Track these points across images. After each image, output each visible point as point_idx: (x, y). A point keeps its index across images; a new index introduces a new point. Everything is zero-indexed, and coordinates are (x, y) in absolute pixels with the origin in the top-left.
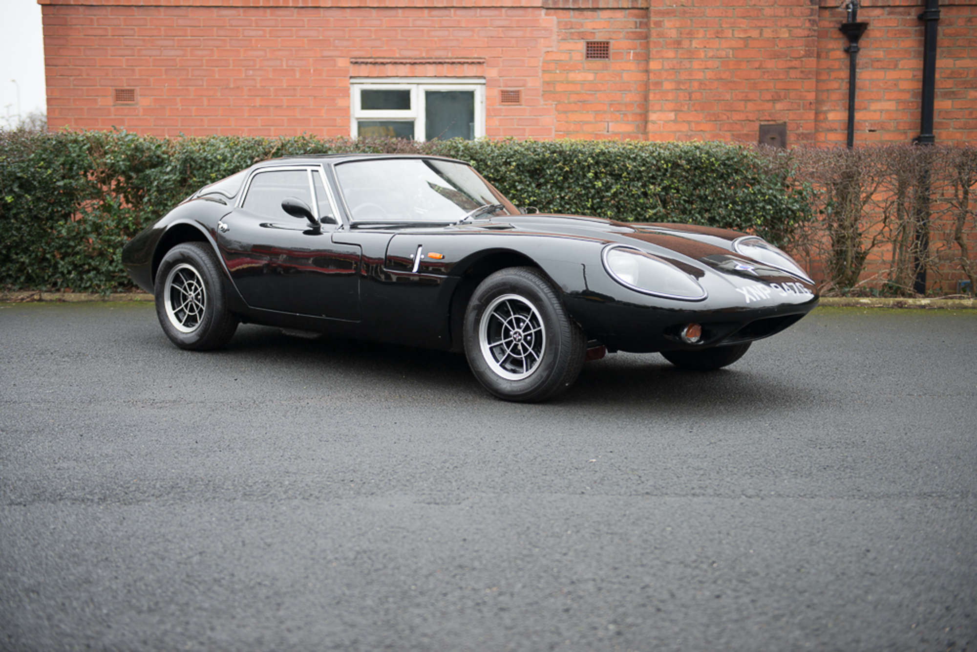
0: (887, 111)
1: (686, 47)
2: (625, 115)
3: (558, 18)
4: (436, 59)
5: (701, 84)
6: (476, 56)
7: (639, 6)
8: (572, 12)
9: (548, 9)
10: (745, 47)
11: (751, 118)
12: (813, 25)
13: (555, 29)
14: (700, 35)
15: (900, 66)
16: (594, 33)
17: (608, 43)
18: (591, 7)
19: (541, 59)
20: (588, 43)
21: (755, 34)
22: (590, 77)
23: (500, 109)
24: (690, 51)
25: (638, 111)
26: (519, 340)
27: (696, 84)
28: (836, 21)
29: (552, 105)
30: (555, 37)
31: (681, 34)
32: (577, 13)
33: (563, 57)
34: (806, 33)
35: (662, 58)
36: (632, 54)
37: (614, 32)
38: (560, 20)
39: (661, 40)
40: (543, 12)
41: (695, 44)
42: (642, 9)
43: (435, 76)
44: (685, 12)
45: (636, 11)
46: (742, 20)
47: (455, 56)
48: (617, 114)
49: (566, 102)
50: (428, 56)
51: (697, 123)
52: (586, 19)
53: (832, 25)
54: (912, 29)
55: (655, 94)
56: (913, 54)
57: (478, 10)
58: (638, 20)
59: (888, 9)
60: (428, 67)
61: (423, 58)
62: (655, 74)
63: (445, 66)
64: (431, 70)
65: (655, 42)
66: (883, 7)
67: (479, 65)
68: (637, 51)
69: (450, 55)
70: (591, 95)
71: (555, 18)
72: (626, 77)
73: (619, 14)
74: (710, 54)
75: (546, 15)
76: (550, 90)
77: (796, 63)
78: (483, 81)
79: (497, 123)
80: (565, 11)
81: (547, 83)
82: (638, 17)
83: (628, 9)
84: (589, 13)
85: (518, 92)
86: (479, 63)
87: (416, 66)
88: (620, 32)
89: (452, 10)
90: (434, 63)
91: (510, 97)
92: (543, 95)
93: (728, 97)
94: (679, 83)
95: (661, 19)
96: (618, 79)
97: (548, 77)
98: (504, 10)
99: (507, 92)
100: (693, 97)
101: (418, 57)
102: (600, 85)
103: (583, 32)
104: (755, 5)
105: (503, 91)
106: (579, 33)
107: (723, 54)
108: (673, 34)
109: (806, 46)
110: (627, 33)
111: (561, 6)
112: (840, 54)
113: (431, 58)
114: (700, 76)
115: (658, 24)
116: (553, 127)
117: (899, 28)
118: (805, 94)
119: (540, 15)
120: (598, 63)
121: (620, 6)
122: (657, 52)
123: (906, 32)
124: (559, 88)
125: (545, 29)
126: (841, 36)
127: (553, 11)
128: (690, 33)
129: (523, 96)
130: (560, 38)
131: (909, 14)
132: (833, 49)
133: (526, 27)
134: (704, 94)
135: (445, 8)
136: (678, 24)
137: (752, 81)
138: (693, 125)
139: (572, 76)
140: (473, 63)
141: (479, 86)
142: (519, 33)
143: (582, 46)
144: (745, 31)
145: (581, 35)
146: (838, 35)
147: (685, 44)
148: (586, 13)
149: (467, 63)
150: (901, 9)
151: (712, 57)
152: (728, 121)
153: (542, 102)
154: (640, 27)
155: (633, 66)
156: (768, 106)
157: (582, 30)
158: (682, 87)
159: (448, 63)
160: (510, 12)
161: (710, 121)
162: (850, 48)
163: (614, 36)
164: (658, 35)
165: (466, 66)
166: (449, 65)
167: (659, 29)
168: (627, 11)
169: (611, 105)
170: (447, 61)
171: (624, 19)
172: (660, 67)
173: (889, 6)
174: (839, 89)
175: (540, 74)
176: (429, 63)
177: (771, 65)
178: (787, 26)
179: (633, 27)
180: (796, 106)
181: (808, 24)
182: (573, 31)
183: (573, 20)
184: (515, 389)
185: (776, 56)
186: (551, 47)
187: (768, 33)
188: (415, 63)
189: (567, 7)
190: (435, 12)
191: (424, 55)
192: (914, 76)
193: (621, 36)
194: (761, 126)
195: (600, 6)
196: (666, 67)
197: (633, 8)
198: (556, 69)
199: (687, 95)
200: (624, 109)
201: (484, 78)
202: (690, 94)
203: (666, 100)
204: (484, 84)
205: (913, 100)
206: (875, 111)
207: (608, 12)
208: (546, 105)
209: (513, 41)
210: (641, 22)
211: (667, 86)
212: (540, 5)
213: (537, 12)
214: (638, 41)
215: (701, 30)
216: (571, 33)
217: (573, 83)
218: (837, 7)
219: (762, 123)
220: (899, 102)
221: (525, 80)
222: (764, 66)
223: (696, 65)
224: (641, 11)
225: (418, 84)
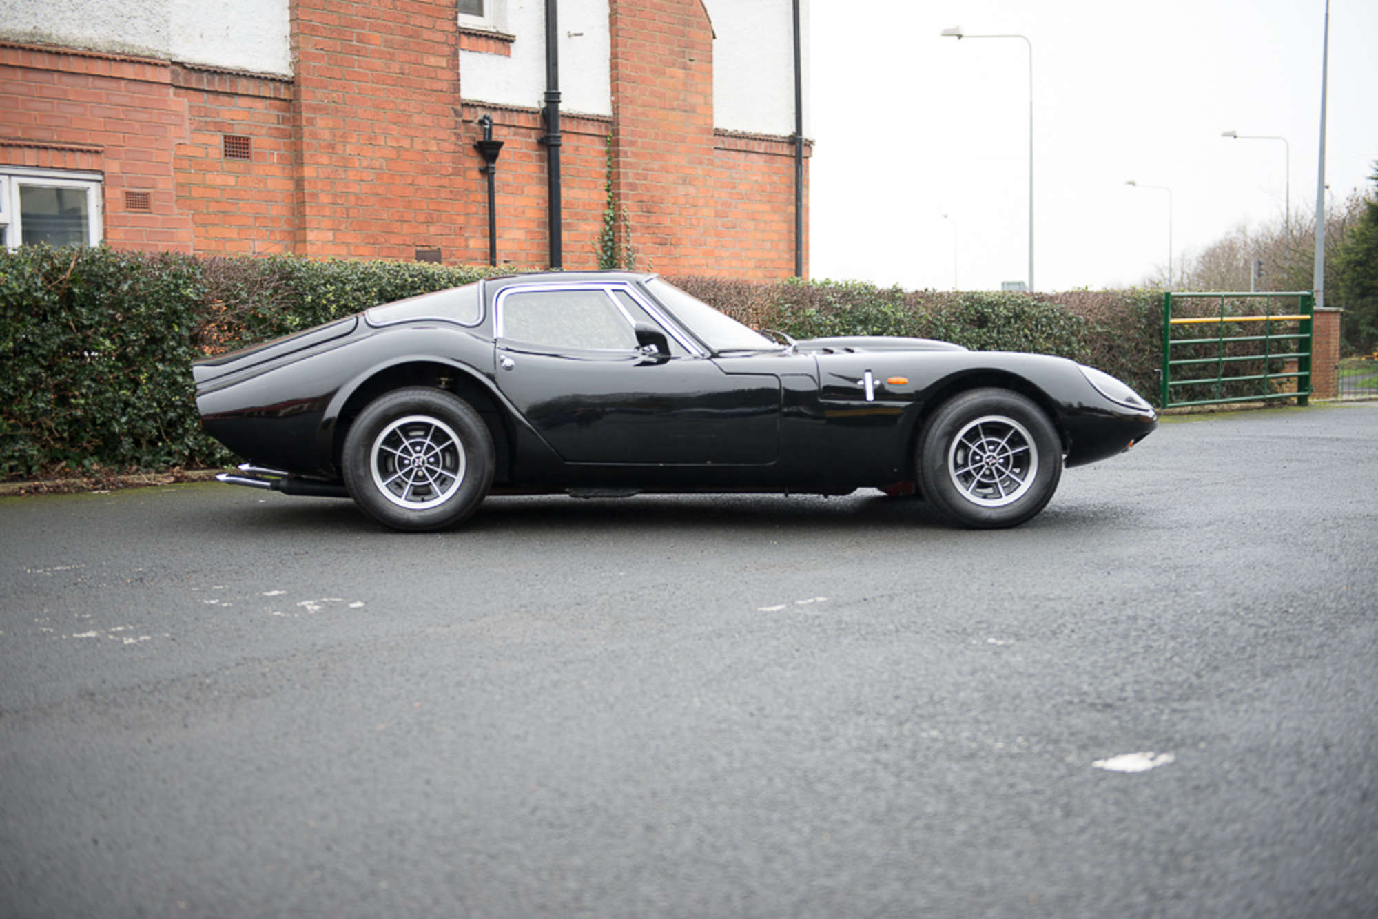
0: (519, 241)
1: (340, 152)
2: (272, 232)
3: (190, 101)
4: (38, 141)
5: (358, 198)
6: (90, 141)
7: (282, 97)
8: (205, 96)
9: (177, 87)
10: (398, 158)
11: (407, 243)
12: (458, 139)
13: (187, 115)
14: (354, 140)
15: (526, 193)
16: (233, 125)
17: (248, 139)
18: (228, 91)
19: (173, 153)
20: (225, 137)
21: (406, 143)
22: (231, 181)
23: (125, 217)
24: (343, 158)
25: (285, 227)
26: (993, 464)
27: (353, 199)
28: (470, 137)
29: (188, 215)
30: (187, 125)
31: (334, 136)
32: (211, 97)
33: (200, 153)
34: (452, 148)
35: (316, 163)
36: (275, 156)
37: (255, 126)
38: (192, 104)
39: (314, 141)
40: (172, 90)
41: (349, 149)
42: (285, 100)
43: (37, 166)
44: (337, 111)
45: (278, 103)
46: (392, 126)
47: (63, 140)
48: (264, 230)
49: (205, 211)
50: (26, 137)
51: (357, 246)
52: (223, 105)
53: (467, 141)
54: (534, 153)
55: (311, 207)
56: (535, 180)
57: (90, 79)
58: (281, 114)
59: (512, 129)
60: (28, 152)
61: (19, 139)
62: (310, 183)
63: (50, 152)
64: (31, 156)
65: (308, 144)
66: (509, 126)
67: (94, 156)
68: (282, 152)
69: (55, 138)
70: (233, 204)
71: (186, 100)
72: (271, 184)
73: (260, 104)
74: (365, 164)
75: (175, 95)
76: (184, 196)
77: (445, 182)
78: (99, 177)
79: (122, 236)
80: (197, 93)
81: (181, 185)
82: (280, 110)
83: (270, 98)
84: (226, 99)
85: (147, 194)
86: (97, 152)
87: (10, 150)
88: (262, 127)
89: (56, 76)
90: (37, 147)
91: (137, 201)
92: (177, 201)
93: (385, 216)
94: (335, 195)
95: (313, 116)
96: (262, 185)
97: (182, 178)
98: (123, 83)
99: (132, 193)
100: (351, 214)
101: (12, 136)
102: (242, 192)
103: (219, 122)
104: (404, 110)
105: (127, 193)
106: (216, 123)
107: (377, 165)
108: (326, 135)
109: (454, 163)
110: (270, 128)
111: (194, 86)
112: (476, 174)
113: (32, 140)
114: (356, 189)
115: (311, 122)
116: (191, 244)
117: (523, 151)
118: (454, 217)
119: (168, 95)
120: (238, 164)
121: (262, 94)
122: (311, 155)
123: (529, 156)
124: (197, 192)
125: (177, 114)
126: (476, 154)
127: (183, 91)
128: (344, 136)
129: (154, 202)
130: (193, 127)
131: (530, 137)
132: (469, 168)
133: (153, 109)
134: (361, 211)
135: (47, 70)
136: (331, 124)
137: (406, 199)
138: (352, 248)
139: (211, 178)
140: (89, 151)
141: (94, 183)
142: (143, 116)
143: (219, 140)
144: (397, 140)
145: (218, 126)
146: (473, 153)
147: (339, 149)
148: (221, 98)
149: (82, 151)
150: (523, 131)
151: (366, 168)
152: (386, 245)
153: (176, 211)
154: (283, 124)
155: (277, 171)
156: (423, 228)
157: (219, 120)
158: (339, 201)
159: (56, 149)
160: (133, 87)
161: (368, 243)
162: (487, 168)
163: (255, 131)
164: (310, 135)
165: (78, 155)
166: (56, 152)
167: (311, 128)
168: (268, 102)
169: (256, 218)
170: (54, 145)
171: (265, 111)
172: (315, 175)
173: (514, 126)
174: (477, 214)
175: (172, 173)
176: (29, 147)
177: (423, 181)
178: (435, 138)
179: (275, 121)
180: (447, 231)
181: (453, 138)
182: (208, 119)
183: (208, 106)
184: (1002, 515)
185: (426, 171)
186: (184, 138)
187: (418, 145)
188: (10, 145)
189: (201, 87)
190: (32, 75)
191: (20, 134)
192: (538, 204)
193: (263, 132)
194: (418, 252)
195: (240, 92)
196: (322, 176)
197: (275, 98)
198: (191, 167)
199: (344, 211)
200: (270, 224)
201: (102, 173)
202: (347, 210)
203: (324, 216)
204: (99, 181)
205: (537, 230)
206: (508, 240)
207: (247, 99)
208: (181, 214)
209: (137, 125)
210: (284, 117)
211: (324, 198)
212: (169, 82)
213: (164, 90)
214: (281, 141)
215: (355, 133)
216: (206, 122)
217: (212, 187)
218: (471, 121)
219: (419, 249)
220: (529, 232)
221: (155, 179)
222: (416, 182)
223: (351, 174)
224: (283, 103)
225: (10, 175)
